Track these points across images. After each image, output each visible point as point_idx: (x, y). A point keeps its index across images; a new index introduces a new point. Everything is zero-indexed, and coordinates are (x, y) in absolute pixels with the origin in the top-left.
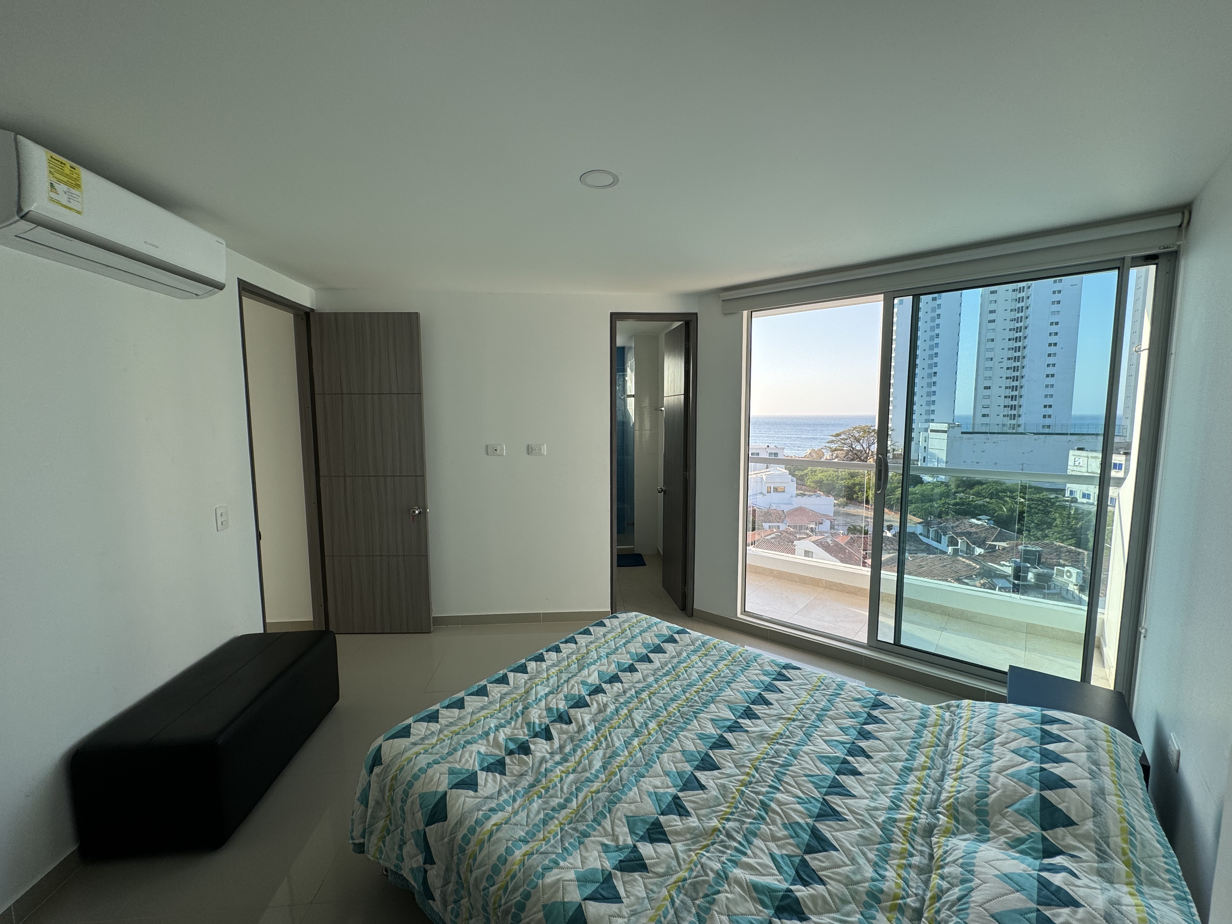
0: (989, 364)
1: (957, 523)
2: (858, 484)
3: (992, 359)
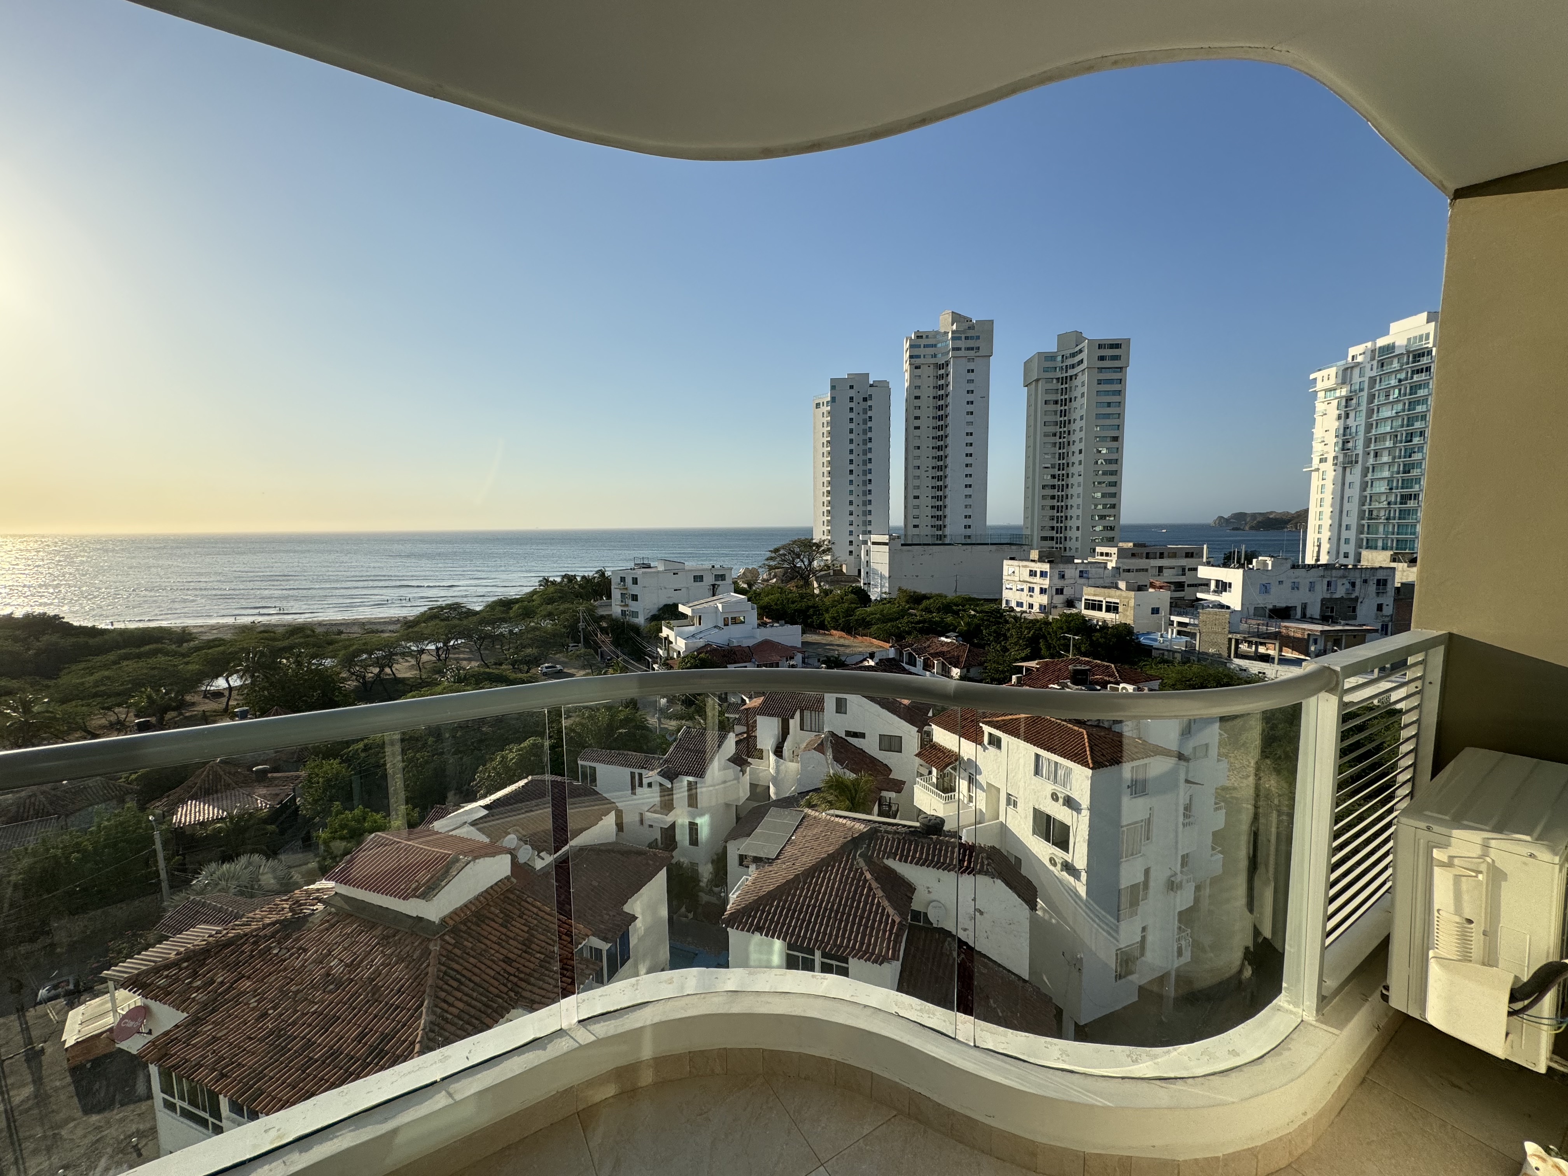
0: (917, 472)
1: (928, 643)
2: (813, 607)
3: (919, 467)
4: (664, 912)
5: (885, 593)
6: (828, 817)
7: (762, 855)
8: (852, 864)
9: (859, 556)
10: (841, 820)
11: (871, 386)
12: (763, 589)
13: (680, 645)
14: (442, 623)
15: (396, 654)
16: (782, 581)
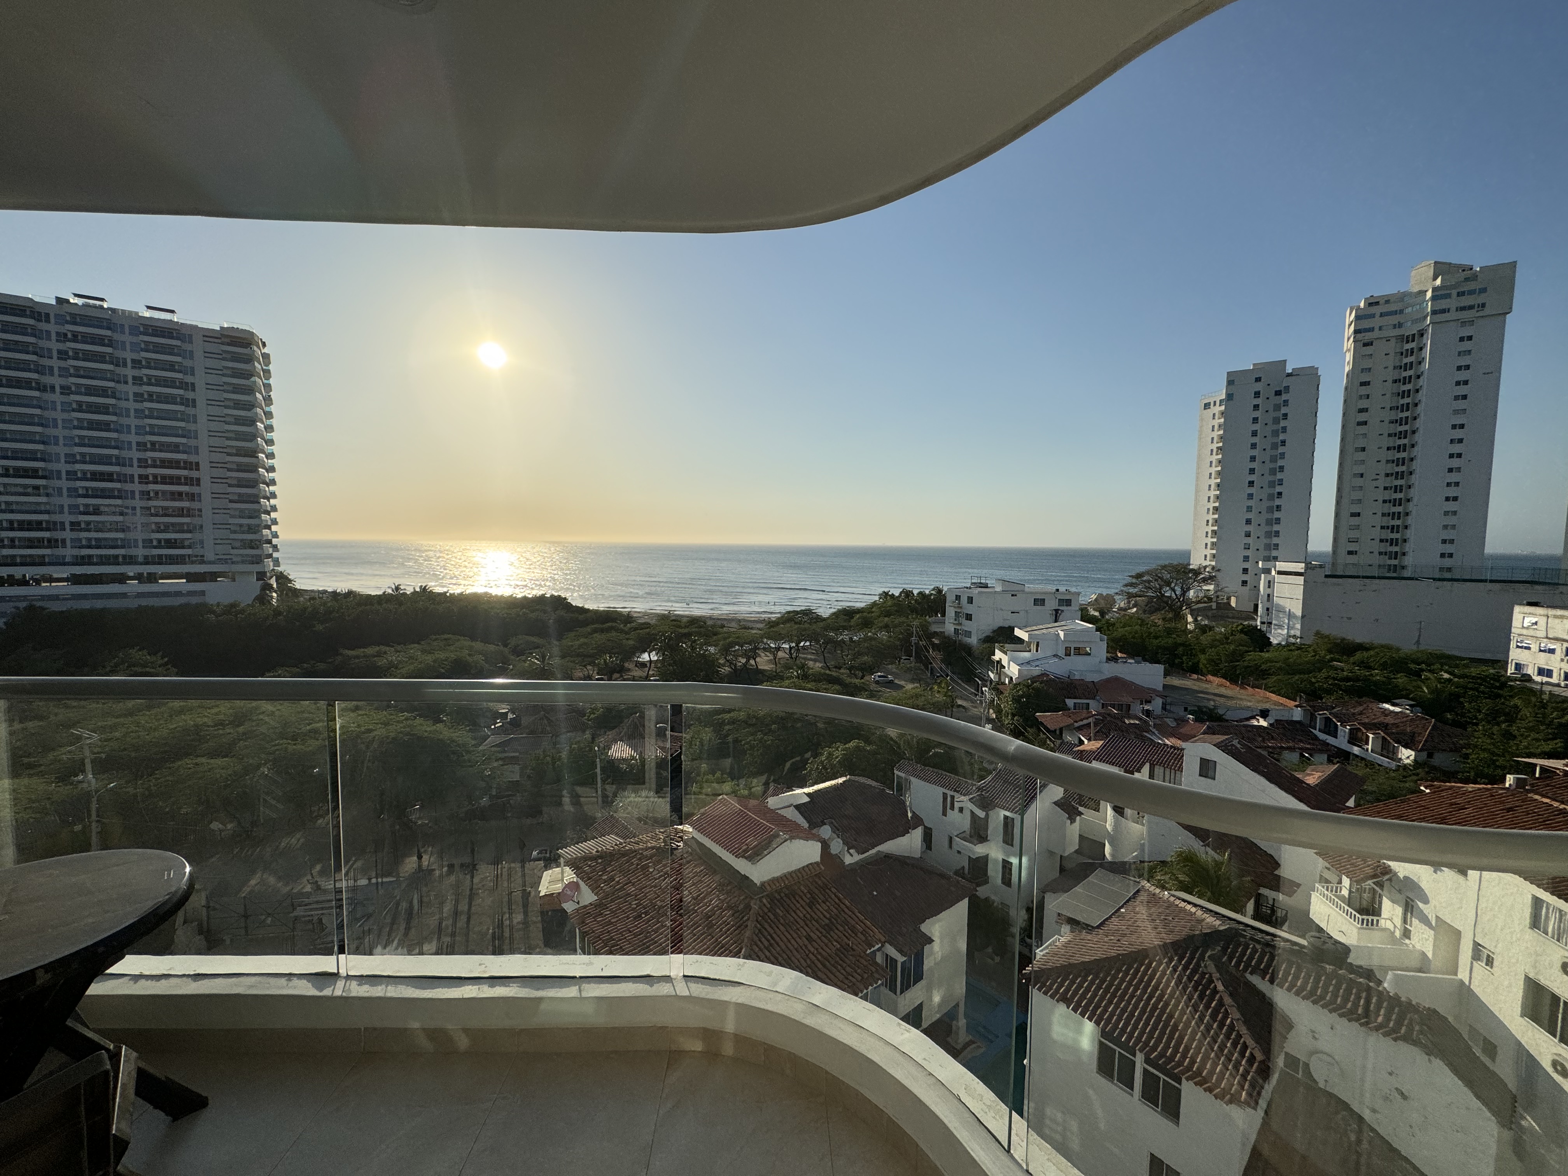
0: (1359, 482)
1: (1361, 708)
2: (1184, 645)
3: (1362, 475)
4: (963, 946)
5: (1294, 636)
6: (1172, 899)
7: (1078, 918)
8: (1198, 965)
9: (1257, 588)
10: (1189, 907)
11: (1289, 375)
12: (1118, 618)
13: (1013, 670)
14: (796, 626)
15: (759, 649)
16: (1144, 611)
